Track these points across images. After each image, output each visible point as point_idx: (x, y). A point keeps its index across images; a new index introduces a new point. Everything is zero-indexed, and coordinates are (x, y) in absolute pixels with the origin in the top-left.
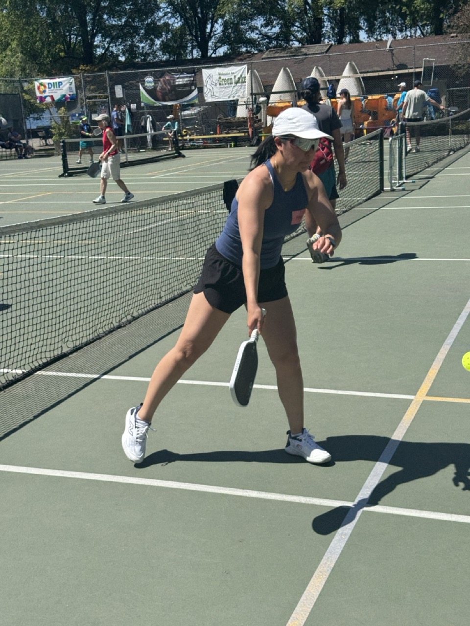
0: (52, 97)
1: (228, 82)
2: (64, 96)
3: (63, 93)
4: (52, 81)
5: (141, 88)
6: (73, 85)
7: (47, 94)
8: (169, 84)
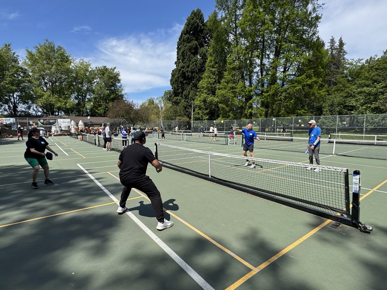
0: (6, 123)
1: (65, 122)
2: (11, 123)
3: (11, 122)
4: (6, 119)
5: (39, 122)
6: (15, 120)
7: (4, 122)
8: (48, 122)
